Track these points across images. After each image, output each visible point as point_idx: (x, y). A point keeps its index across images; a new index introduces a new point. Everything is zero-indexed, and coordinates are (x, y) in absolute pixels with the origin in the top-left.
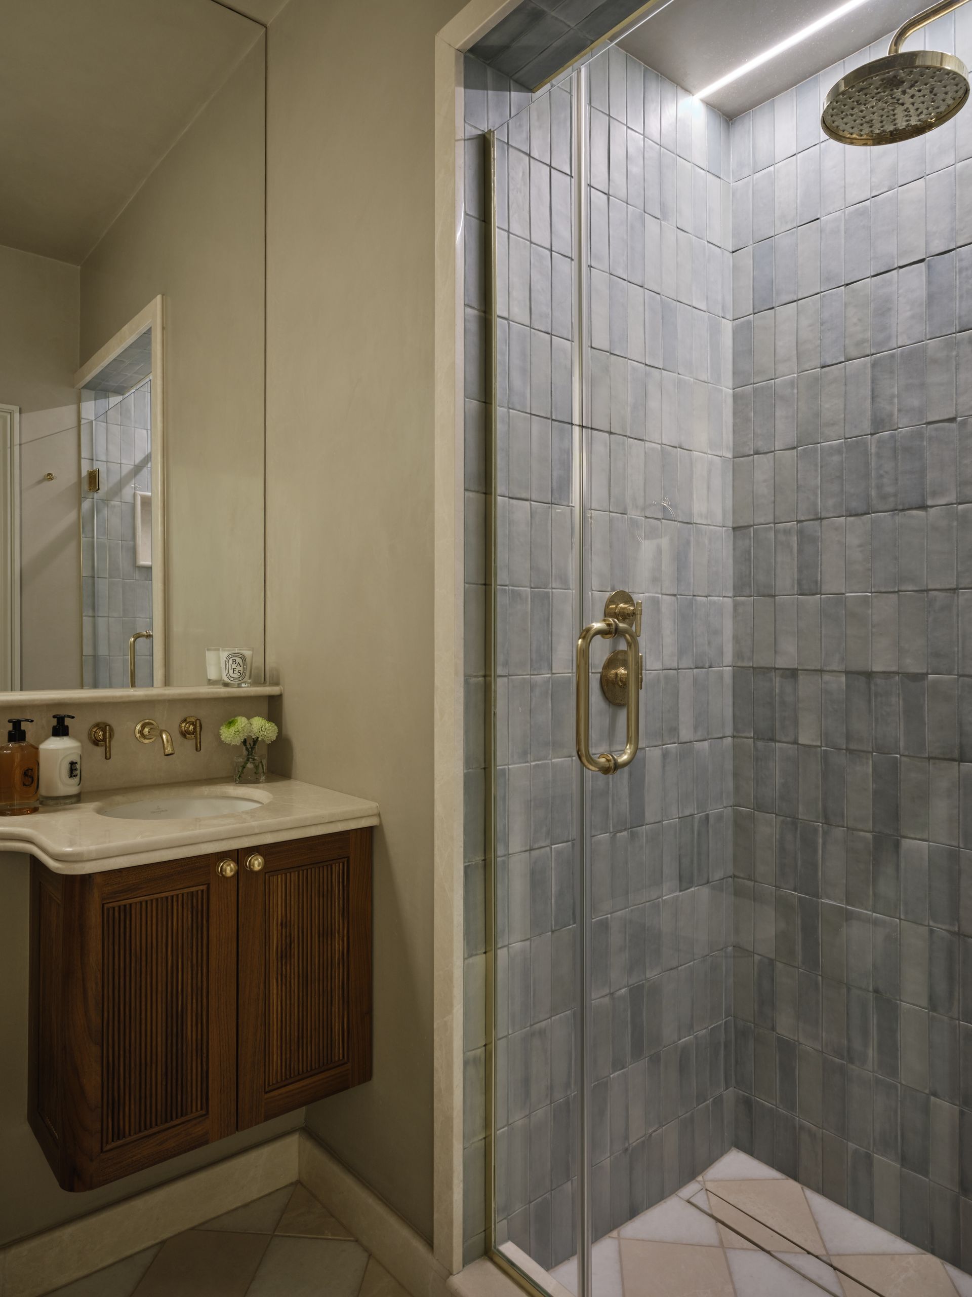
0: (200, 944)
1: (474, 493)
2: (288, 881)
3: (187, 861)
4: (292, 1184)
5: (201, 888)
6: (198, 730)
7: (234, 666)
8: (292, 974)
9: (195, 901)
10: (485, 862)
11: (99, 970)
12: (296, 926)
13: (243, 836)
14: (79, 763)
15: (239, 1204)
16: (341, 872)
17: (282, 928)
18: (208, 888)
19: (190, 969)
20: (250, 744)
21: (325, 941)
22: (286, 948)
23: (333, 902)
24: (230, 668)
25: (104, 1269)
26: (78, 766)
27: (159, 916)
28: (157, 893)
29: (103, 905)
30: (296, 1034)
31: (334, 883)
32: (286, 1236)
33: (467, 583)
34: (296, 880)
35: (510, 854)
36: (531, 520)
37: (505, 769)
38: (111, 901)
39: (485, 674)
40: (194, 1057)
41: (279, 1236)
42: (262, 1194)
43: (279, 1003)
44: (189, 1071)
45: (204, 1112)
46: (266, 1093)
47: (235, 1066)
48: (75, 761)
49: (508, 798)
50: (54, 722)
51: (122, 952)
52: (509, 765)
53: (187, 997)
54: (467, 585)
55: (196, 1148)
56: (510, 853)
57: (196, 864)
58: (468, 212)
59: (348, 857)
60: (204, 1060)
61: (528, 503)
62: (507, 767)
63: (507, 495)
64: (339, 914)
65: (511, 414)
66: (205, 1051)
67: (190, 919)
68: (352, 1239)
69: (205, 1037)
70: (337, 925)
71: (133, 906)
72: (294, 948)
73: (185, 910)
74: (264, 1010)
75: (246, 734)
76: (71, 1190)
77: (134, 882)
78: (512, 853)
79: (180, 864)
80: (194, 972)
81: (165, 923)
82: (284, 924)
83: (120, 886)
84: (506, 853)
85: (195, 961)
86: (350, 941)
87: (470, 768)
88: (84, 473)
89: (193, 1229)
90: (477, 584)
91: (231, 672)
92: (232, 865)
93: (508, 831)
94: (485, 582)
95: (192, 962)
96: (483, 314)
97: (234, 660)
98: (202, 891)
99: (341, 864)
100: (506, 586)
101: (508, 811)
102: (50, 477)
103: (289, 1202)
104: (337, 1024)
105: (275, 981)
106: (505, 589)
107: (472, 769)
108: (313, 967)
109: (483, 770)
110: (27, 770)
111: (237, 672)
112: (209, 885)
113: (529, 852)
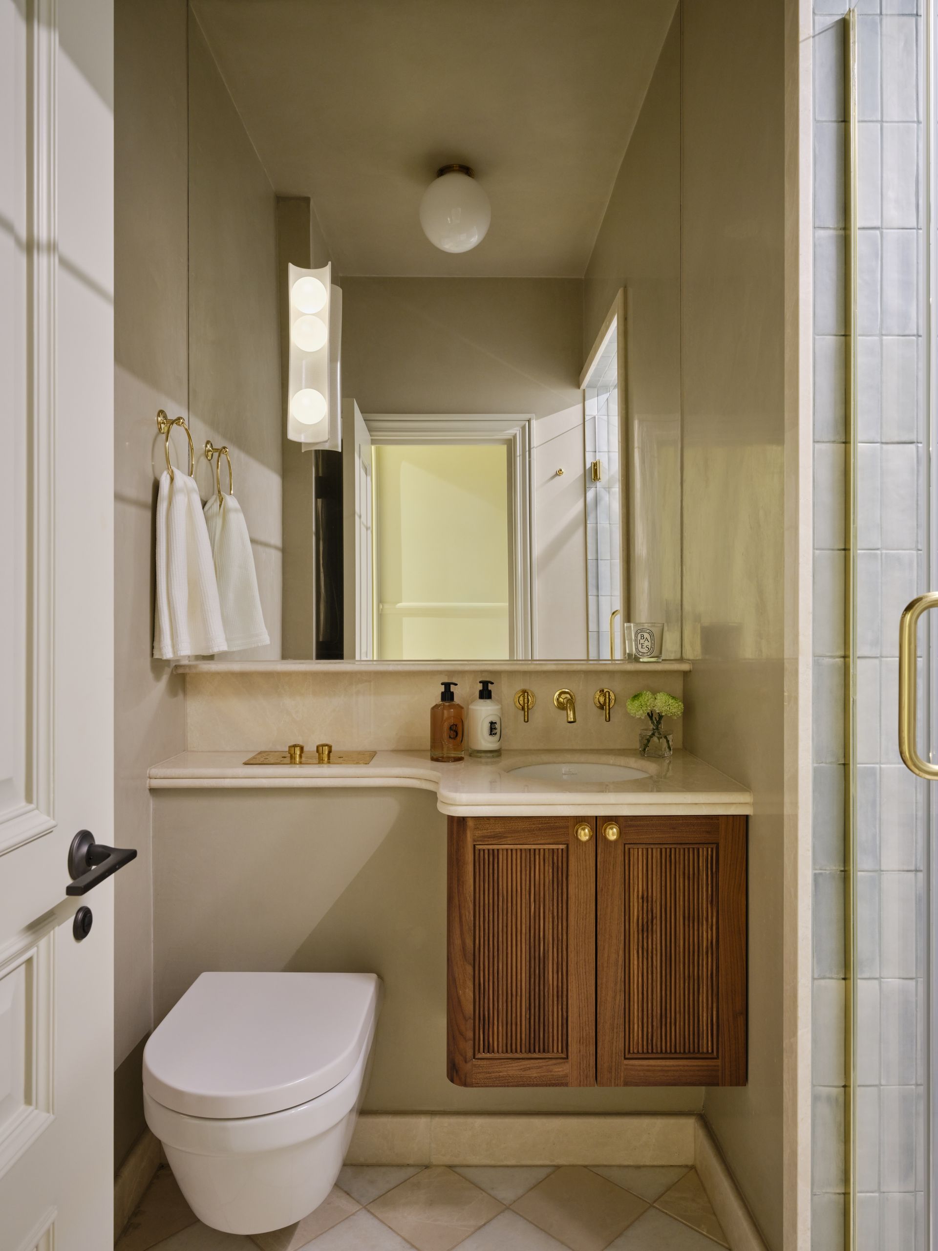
0: (560, 898)
1: (828, 444)
2: (650, 857)
3: (548, 819)
4: (686, 1166)
5: (561, 847)
6: (607, 701)
7: (642, 641)
8: (654, 950)
9: (555, 858)
10: (845, 874)
11: (471, 901)
12: (658, 903)
13: (599, 804)
14: (498, 723)
15: (632, 1164)
16: (709, 857)
17: (643, 902)
18: (567, 847)
19: (551, 920)
20: (655, 718)
21: (691, 925)
22: (647, 922)
23: (700, 887)
24: (638, 643)
25: (508, 1166)
26: (497, 726)
27: (523, 865)
28: (521, 844)
29: (474, 845)
30: (659, 1012)
31: (701, 868)
32: (663, 1212)
33: (817, 549)
34: (659, 857)
35: (883, 871)
36: (918, 466)
37: (873, 768)
38: (480, 843)
39: (845, 655)
40: (555, 1002)
41: (657, 1208)
42: (655, 1163)
43: (640, 975)
44: (550, 1013)
45: (564, 1056)
46: (625, 1059)
47: (594, 1024)
48: (494, 722)
49: (880, 804)
50: (480, 687)
51: (491, 890)
52: (880, 763)
53: (548, 945)
54: (817, 552)
55: (556, 1086)
56: (882, 869)
57: (556, 824)
58: (819, 118)
59: (717, 844)
60: (565, 1007)
61: (913, 446)
62: (877, 766)
63: (879, 440)
64: (707, 901)
65: (884, 342)
66: (565, 999)
67: (551, 874)
68: (727, 1245)
69: (565, 987)
70: (705, 912)
71: (501, 852)
72: (656, 924)
73: (546, 865)
74: (623, 977)
75: (649, 709)
76: (452, 1081)
77: (500, 830)
78: (885, 869)
79: (541, 822)
80: (556, 923)
81: (528, 872)
82: (645, 898)
83: (488, 831)
84: (877, 868)
85: (555, 914)
86: (720, 931)
87: (822, 763)
88: (588, 466)
89: (585, 1166)
90: (833, 550)
91: (640, 646)
92: (587, 830)
93: (880, 843)
94: (845, 547)
95: (553, 913)
96: (842, 232)
97: (642, 636)
98: (562, 849)
99: (710, 850)
100: (878, 549)
101: (880, 819)
102: (559, 473)
103: (677, 1182)
104: (705, 1014)
105: (635, 952)
106: (876, 555)
107: (826, 763)
108: (677, 948)
109: (842, 767)
110: (452, 725)
111: (645, 647)
112: (568, 845)
113: (914, 872)
